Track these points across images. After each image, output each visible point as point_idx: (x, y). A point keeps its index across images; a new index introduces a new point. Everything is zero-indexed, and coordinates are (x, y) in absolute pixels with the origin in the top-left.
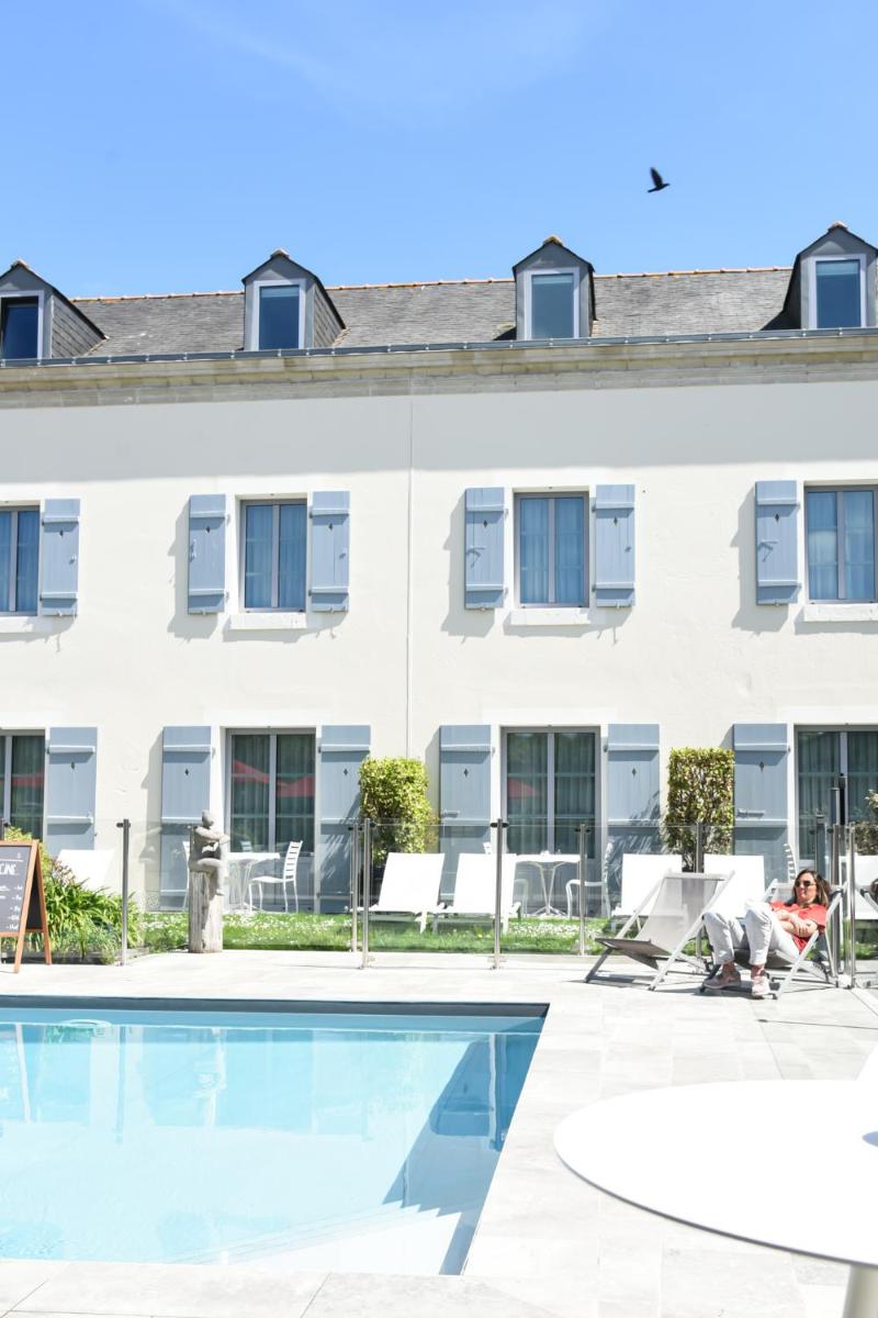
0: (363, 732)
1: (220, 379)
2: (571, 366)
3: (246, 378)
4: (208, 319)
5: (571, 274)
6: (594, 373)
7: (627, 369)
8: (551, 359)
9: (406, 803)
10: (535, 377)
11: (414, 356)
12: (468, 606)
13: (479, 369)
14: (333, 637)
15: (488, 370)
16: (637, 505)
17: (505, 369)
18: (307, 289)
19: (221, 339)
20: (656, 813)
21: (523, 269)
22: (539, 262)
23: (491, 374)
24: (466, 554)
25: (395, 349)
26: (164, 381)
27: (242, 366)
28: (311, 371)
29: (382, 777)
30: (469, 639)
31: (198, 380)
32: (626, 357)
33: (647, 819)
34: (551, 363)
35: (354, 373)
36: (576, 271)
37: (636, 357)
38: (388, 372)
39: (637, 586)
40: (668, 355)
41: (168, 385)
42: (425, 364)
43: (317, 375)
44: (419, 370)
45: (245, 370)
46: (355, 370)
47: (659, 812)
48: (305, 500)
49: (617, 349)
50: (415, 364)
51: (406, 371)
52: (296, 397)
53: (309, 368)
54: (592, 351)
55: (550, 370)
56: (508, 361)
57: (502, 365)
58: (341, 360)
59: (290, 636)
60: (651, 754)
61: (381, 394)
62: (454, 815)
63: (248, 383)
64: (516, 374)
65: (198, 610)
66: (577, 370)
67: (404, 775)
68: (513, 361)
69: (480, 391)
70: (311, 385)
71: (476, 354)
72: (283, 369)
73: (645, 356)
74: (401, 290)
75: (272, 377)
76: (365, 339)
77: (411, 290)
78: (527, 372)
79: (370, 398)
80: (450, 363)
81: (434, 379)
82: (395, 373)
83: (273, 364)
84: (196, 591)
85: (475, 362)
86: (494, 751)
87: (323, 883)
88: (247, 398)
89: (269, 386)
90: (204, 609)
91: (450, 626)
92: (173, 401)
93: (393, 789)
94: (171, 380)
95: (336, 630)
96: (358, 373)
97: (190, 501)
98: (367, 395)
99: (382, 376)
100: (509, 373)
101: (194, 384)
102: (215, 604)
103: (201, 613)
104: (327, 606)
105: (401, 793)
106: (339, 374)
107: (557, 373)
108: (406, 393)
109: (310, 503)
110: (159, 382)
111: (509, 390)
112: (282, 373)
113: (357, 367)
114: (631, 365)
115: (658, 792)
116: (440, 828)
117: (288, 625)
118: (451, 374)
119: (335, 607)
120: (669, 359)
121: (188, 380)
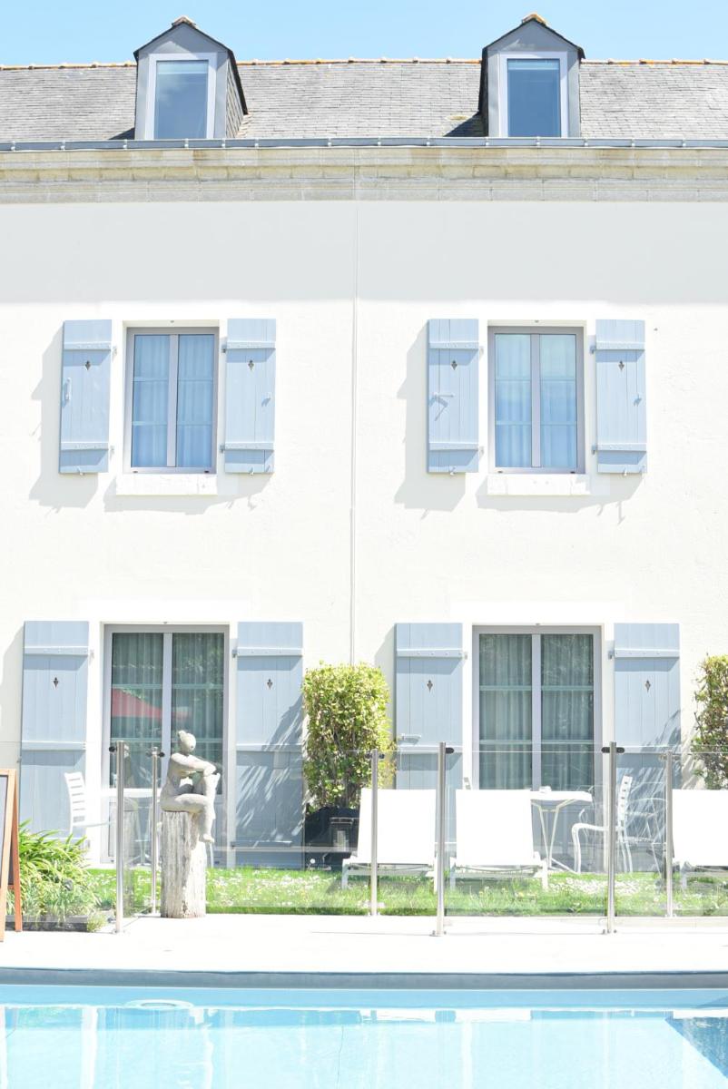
0: (293, 631)
1: (106, 174)
2: (561, 172)
3: (143, 174)
4: (59, 97)
5: (558, 60)
6: (591, 181)
7: (632, 178)
8: (539, 162)
9: (372, 724)
10: (516, 183)
11: (363, 152)
12: (432, 469)
13: (444, 171)
14: (252, 507)
15: (456, 172)
16: (649, 346)
17: (477, 173)
18: (219, 65)
19: (86, 124)
20: (676, 738)
21: (496, 52)
22: (515, 44)
23: (459, 178)
24: (428, 403)
25: (339, 143)
26: (35, 174)
27: (137, 158)
28: (227, 168)
29: (340, 690)
30: (432, 513)
31: (75, 175)
32: (633, 163)
33: (665, 745)
34: (536, 166)
35: (282, 171)
36: (563, 56)
37: (644, 163)
38: (328, 171)
39: (650, 449)
40: (685, 163)
41: (38, 180)
42: (379, 162)
43: (234, 173)
44: (366, 170)
45: (143, 164)
46: (285, 167)
47: (679, 738)
48: (217, 329)
49: (621, 153)
50: (363, 162)
51: (352, 170)
52: (207, 199)
53: (226, 163)
54: (590, 154)
55: (536, 175)
56: (483, 163)
57: (476, 166)
58: (268, 154)
59: (195, 504)
60: (669, 662)
61: (318, 197)
62: (414, 741)
63: (144, 179)
64: (491, 178)
65: (74, 469)
66: (569, 176)
67: (368, 687)
68: (490, 162)
69: (446, 198)
70: (224, 185)
71: (443, 152)
72: (191, 163)
73: (657, 163)
74: (303, 67)
75: (176, 174)
76: (278, 128)
77: (315, 68)
78: (506, 176)
79: (303, 203)
80: (409, 162)
81: (386, 182)
82: (335, 172)
83: (178, 158)
84: (68, 444)
85: (441, 162)
86: (466, 657)
87: (239, 829)
88: (142, 198)
89: (170, 185)
90: (80, 468)
91: (405, 496)
92: (44, 200)
93: (354, 705)
94: (41, 174)
95: (256, 498)
96: (289, 171)
97: (63, 327)
98: (299, 198)
99: (320, 175)
100: (482, 177)
101: (71, 179)
102: (96, 462)
103: (78, 473)
104: (246, 467)
105: (364, 712)
106: (263, 172)
107: (545, 179)
108: (350, 197)
109: (223, 333)
110: (25, 176)
111: (483, 198)
112: (188, 168)
113: (289, 163)
114: (637, 173)
115: (678, 712)
116: (396, 755)
117: (193, 491)
118: (409, 176)
119: (257, 467)
120: (687, 167)
121: (65, 174)
